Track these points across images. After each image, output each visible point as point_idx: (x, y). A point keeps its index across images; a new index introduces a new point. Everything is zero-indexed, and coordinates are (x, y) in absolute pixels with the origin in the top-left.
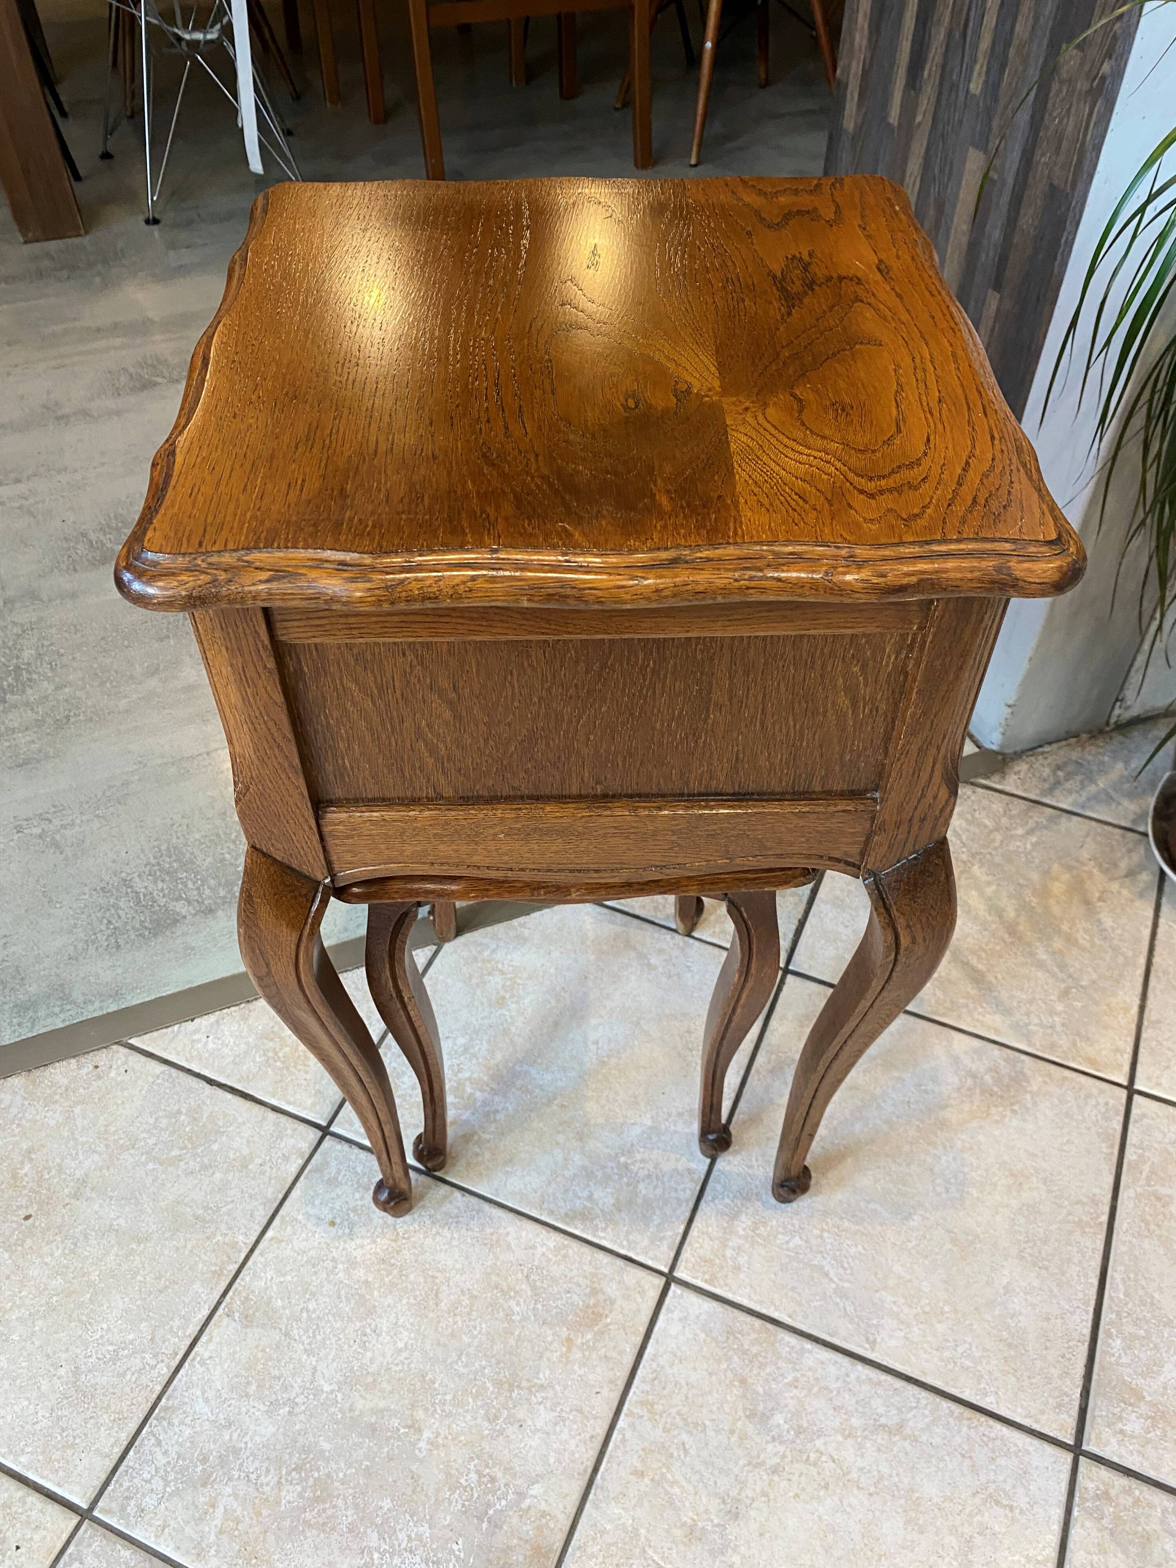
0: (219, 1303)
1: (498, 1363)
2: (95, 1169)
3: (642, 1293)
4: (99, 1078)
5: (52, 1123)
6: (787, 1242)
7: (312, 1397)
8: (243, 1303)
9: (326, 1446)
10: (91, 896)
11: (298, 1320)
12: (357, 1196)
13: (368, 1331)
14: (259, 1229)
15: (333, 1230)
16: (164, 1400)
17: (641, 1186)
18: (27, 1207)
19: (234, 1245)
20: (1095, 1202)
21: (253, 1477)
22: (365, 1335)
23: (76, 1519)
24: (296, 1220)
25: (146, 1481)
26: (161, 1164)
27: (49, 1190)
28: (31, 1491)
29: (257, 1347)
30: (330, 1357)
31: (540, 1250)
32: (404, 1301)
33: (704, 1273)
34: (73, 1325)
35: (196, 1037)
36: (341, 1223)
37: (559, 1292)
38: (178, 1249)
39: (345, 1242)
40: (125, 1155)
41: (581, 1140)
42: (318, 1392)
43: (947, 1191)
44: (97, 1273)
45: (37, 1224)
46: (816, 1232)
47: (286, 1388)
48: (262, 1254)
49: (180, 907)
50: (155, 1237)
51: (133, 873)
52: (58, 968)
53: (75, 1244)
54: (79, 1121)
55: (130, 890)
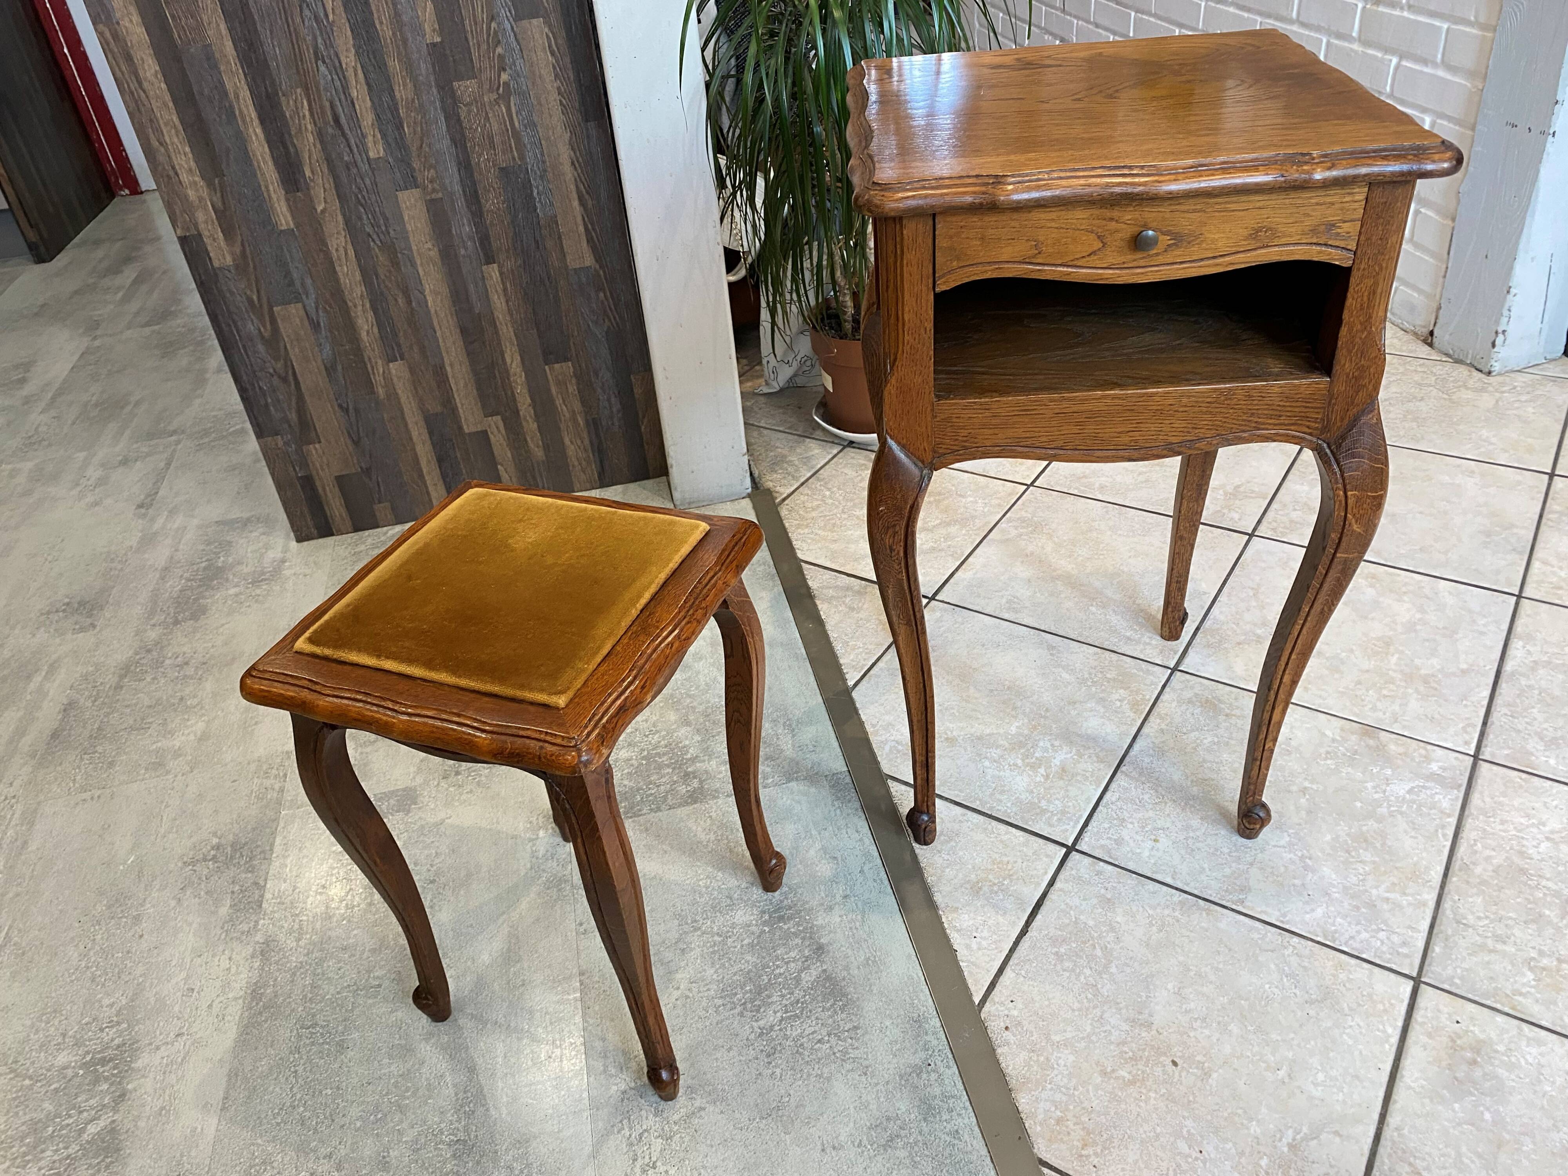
0: (1233, 910)
2: (1120, 1014)
3: (1187, 681)
4: (1019, 1023)
5: (1072, 1058)
8: (1230, 893)
9: (1328, 837)
10: (777, 1066)
11: (1238, 858)
12: (1130, 826)
14: (1165, 888)
15: (1161, 840)
16: (1318, 939)
17: (1108, 676)
18: (1164, 1066)
19: (1182, 903)
21: (1361, 877)
23: (1422, 986)
24: (1154, 865)
25: (1382, 943)
26: (1110, 962)
27: (1144, 1050)
28: (1413, 1020)
29: (1264, 882)
34: (1269, 1009)
35: (974, 946)
36: (1154, 835)
37: (1194, 719)
39: (1170, 832)
40: (1104, 991)
41: (1075, 703)
42: (1291, 844)
44: (1221, 998)
45: (1180, 1053)
47: (1292, 862)
48: (1188, 884)
49: (808, 978)
50: (1181, 958)
51: (752, 1027)
52: (877, 1084)
53: (1196, 1019)
54: (1069, 1035)
55: (777, 1028)
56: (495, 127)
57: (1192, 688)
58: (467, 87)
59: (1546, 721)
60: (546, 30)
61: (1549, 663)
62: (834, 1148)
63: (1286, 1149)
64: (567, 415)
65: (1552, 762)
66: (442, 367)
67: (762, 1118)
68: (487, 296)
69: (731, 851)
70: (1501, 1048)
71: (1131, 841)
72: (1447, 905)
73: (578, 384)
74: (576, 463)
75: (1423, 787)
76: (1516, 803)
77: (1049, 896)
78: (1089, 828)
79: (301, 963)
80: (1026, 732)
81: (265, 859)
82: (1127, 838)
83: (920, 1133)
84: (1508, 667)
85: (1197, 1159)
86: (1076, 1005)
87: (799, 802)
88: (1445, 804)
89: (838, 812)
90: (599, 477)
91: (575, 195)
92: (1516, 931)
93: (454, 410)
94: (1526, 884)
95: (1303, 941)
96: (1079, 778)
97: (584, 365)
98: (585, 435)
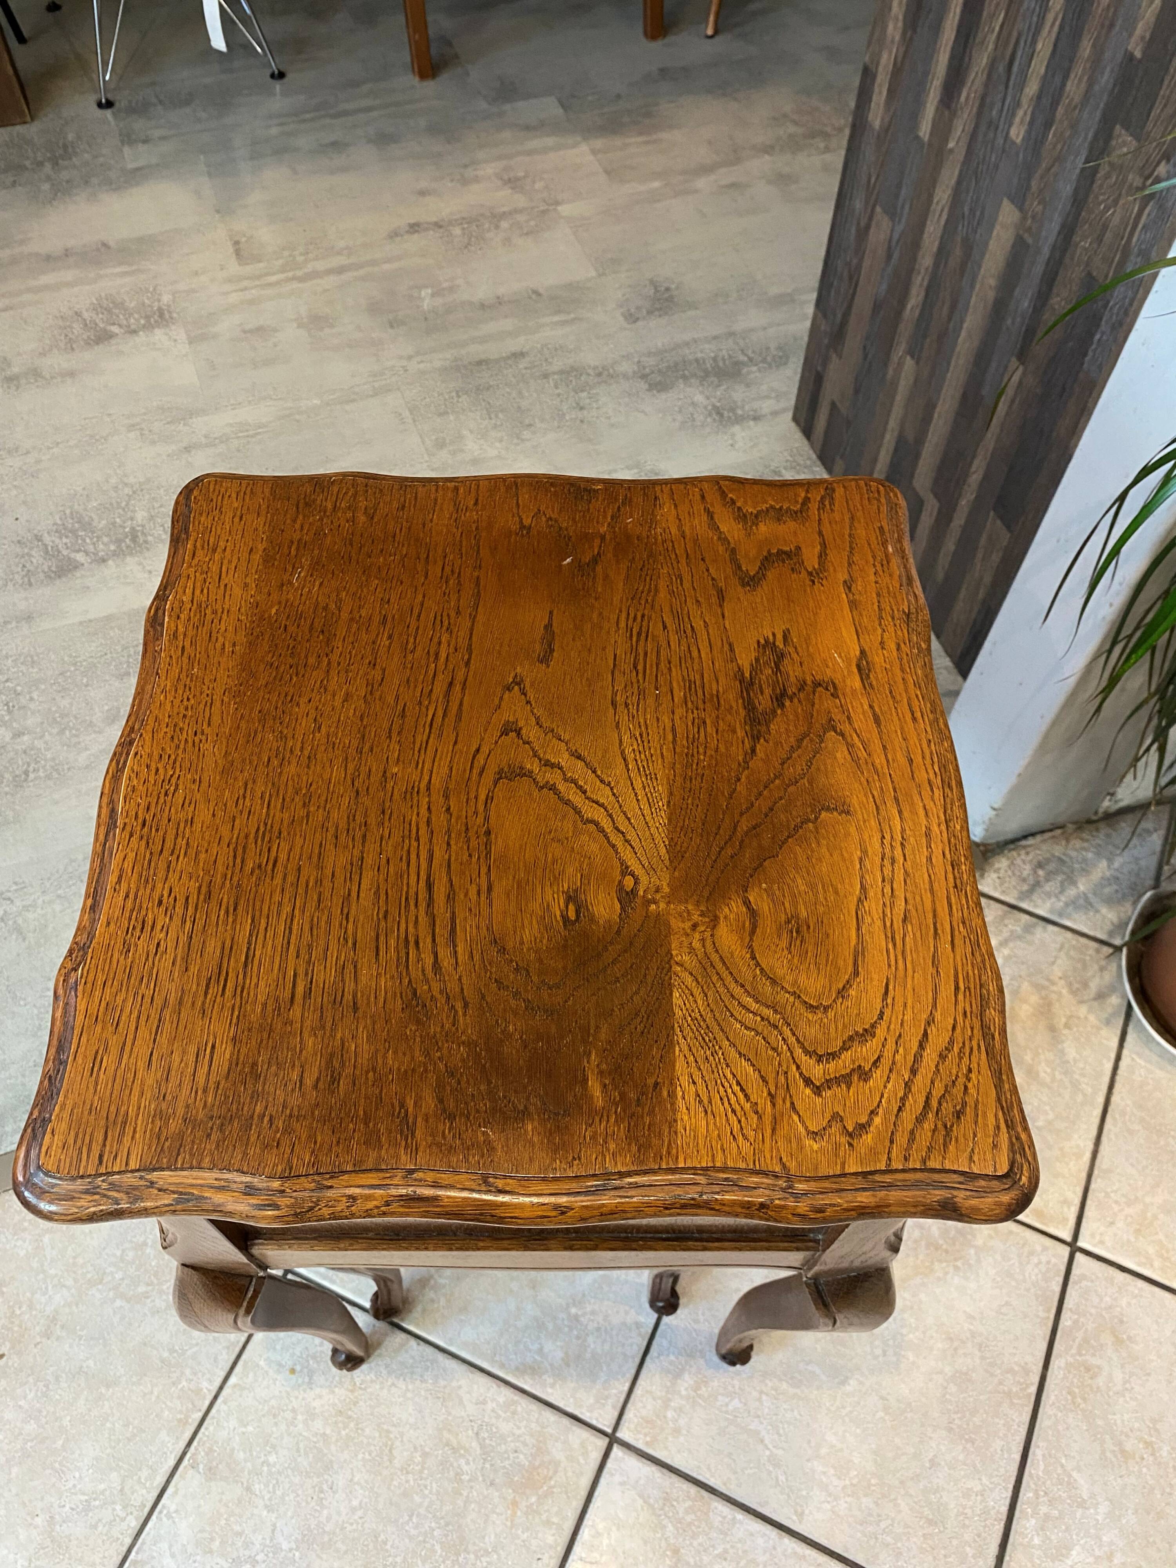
0: (184, 1454)
1: (447, 1524)
2: (64, 1306)
3: (585, 1454)
6: (727, 1405)
7: (271, 1555)
8: (207, 1454)
11: (259, 1474)
12: (317, 1341)
13: (325, 1487)
14: (223, 1374)
15: (294, 1378)
16: (133, 1553)
17: (590, 1339)
19: (198, 1391)
20: (1027, 1372)
22: (322, 1491)
24: (258, 1365)
26: (128, 1301)
27: (20, 1327)
29: (220, 1501)
30: (289, 1514)
31: (490, 1405)
32: (360, 1456)
33: (646, 1435)
34: (48, 1471)
36: (301, 1371)
37: (506, 1452)
38: (145, 1394)
39: (305, 1391)
40: (93, 1291)
41: (534, 1288)
42: (277, 1549)
43: (884, 1353)
44: (68, 1418)
45: (10, 1364)
46: (755, 1394)
47: (247, 1545)
48: (225, 1402)
50: (123, 1381)
53: (47, 1386)
56: (1116, 220)
66: (934, 407)
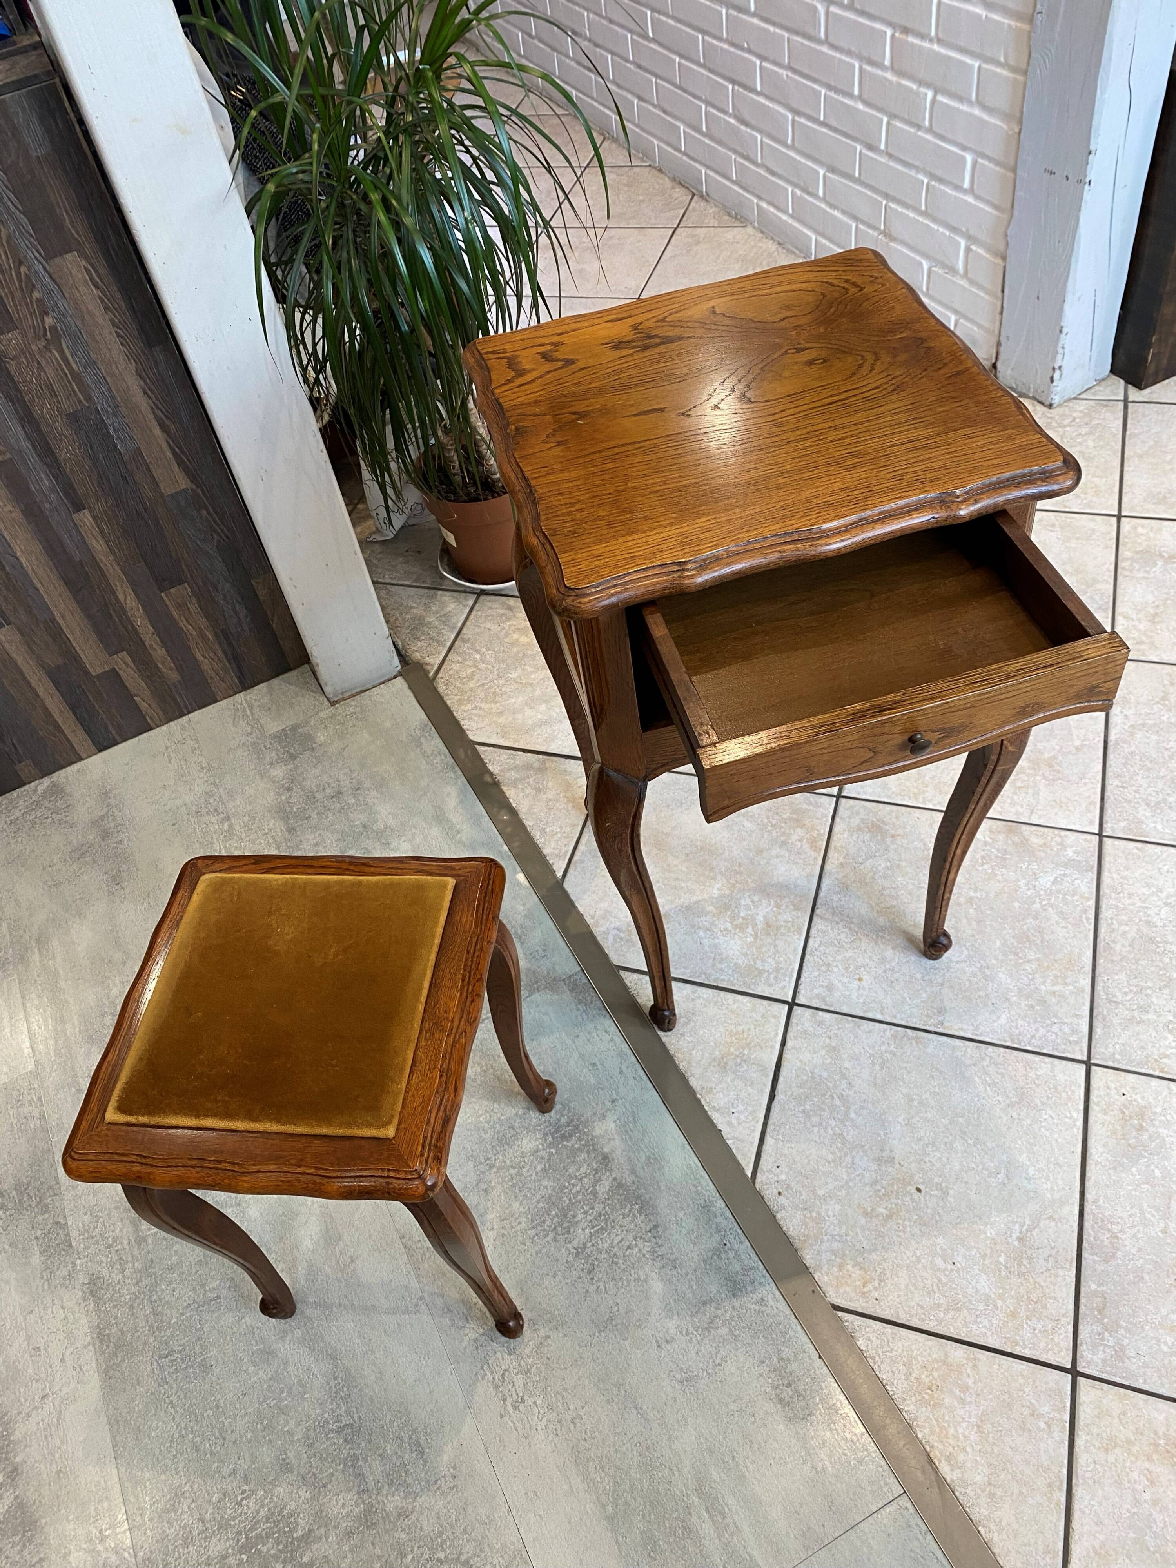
0: (936, 1033)
2: (867, 1156)
3: (853, 807)
4: (789, 1186)
5: (838, 1207)
7: (974, 959)
8: (931, 1017)
9: (998, 943)
10: (599, 1280)
11: (931, 981)
12: (836, 970)
14: (877, 1024)
15: (865, 978)
16: (1008, 1044)
17: (785, 816)
18: (911, 1195)
19: (894, 1036)
21: (1030, 977)
23: (1093, 1068)
24: (864, 1004)
25: (1057, 1035)
26: (848, 1108)
27: (893, 1184)
28: (1091, 1100)
29: (956, 999)
31: (842, 861)
32: (898, 925)
34: (982, 1121)
35: (734, 1122)
36: (858, 975)
37: (866, 846)
38: (908, 1072)
39: (870, 968)
40: (849, 1138)
41: (762, 851)
42: (970, 957)
44: (943, 1120)
45: (921, 1180)
47: (974, 975)
48: (895, 1017)
49: (603, 1188)
50: (905, 1091)
51: (568, 1249)
52: (687, 1275)
53: (927, 1145)
54: (830, 1187)
55: (589, 1244)
56: (51, 374)
57: (858, 813)
58: (9, 340)
59: (1149, 786)
60: (84, 263)
61: (1144, 725)
62: (667, 1342)
63: (1016, 1243)
64: (194, 633)
65: (1159, 827)
66: (53, 620)
67: (600, 1331)
68: (85, 542)
69: (499, 1080)
70: (1159, 1110)
71: (839, 985)
72: (1099, 987)
73: (199, 602)
74: (213, 675)
75: (1064, 875)
76: (1137, 875)
77: (785, 1056)
78: (802, 979)
79: (134, 1293)
80: (727, 892)
81: (55, 1195)
82: (836, 982)
83: (733, 1308)
84: (1112, 737)
85: (952, 1270)
86: (831, 1157)
87: (546, 1014)
88: (1084, 889)
89: (585, 1016)
90: (241, 682)
91: (154, 424)
92: (1154, 999)
93: (77, 659)
94: (1155, 952)
95: (996, 1048)
96: (782, 930)
97: (201, 583)
98: (217, 647)
